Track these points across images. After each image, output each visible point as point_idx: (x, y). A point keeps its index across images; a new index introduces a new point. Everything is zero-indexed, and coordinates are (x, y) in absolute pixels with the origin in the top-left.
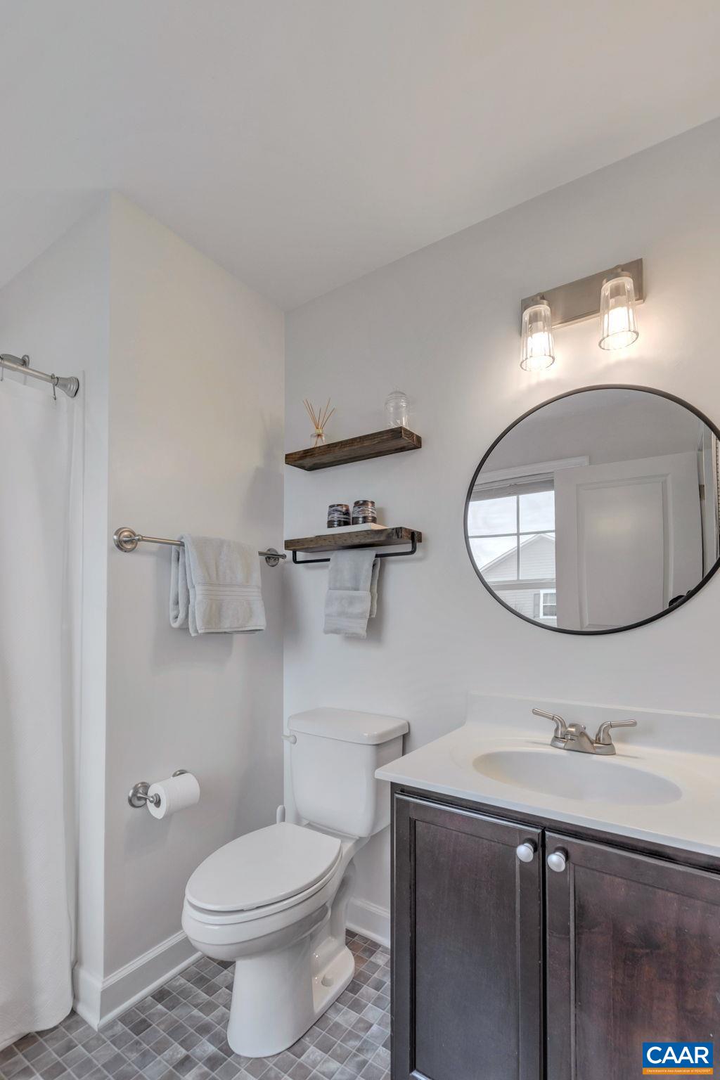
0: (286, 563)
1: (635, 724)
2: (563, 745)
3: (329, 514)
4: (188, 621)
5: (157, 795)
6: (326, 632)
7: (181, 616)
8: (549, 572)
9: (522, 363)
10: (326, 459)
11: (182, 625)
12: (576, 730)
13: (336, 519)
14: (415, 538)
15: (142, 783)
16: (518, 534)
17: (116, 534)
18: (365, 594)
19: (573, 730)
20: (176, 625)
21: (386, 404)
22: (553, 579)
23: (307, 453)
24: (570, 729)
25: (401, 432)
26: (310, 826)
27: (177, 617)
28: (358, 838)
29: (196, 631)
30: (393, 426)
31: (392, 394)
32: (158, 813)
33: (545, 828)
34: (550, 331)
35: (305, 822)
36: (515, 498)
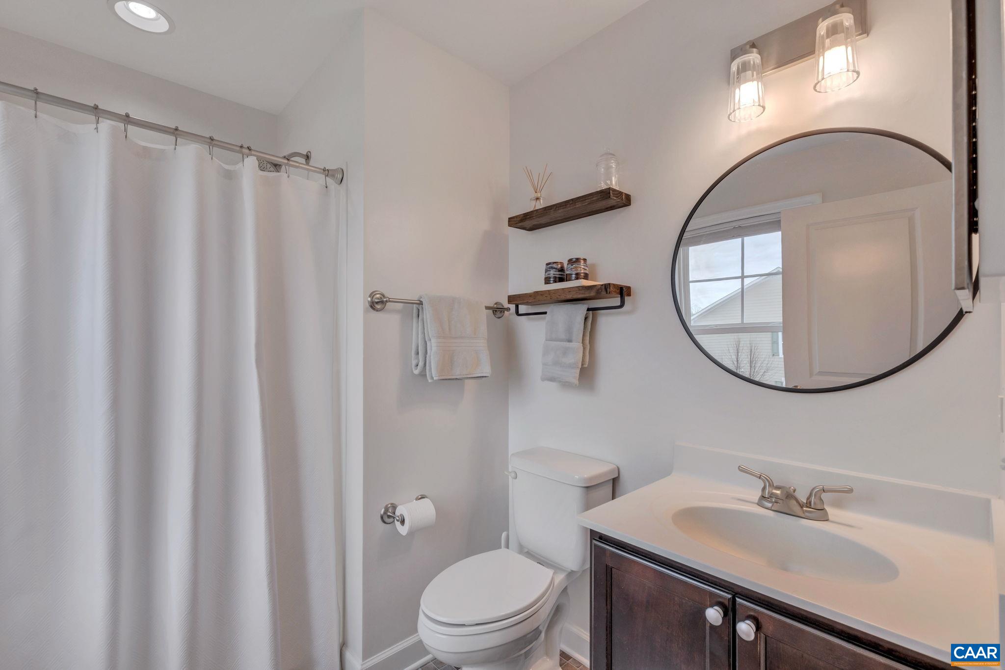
0: (510, 314)
1: (851, 491)
2: (770, 505)
3: (546, 271)
4: (426, 369)
5: (402, 516)
6: (543, 379)
7: (421, 364)
8: (775, 316)
9: (729, 115)
10: (543, 220)
11: (422, 372)
12: (781, 493)
13: (552, 276)
14: (623, 292)
15: (392, 504)
16: (743, 277)
17: (370, 296)
18: (577, 345)
19: (778, 492)
20: (416, 372)
21: (597, 166)
22: (780, 323)
23: (526, 216)
24: (774, 491)
25: (610, 193)
26: (530, 554)
27: (418, 365)
28: (570, 571)
29: (432, 378)
30: (604, 187)
31: (603, 155)
32: (403, 530)
33: (736, 594)
34: (760, 78)
35: (526, 550)
36: (740, 239)
